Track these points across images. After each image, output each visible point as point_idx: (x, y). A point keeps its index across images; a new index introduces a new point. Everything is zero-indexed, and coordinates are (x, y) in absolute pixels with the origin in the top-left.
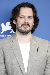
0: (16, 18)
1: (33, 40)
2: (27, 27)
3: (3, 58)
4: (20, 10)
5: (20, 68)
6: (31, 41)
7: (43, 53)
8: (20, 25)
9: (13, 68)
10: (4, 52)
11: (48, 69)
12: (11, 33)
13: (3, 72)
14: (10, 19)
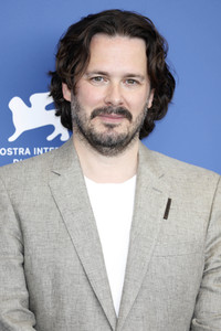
0: (72, 78)
1: (145, 168)
2: (116, 122)
3: (15, 246)
4: (92, 45)
5: (89, 288)
6: (138, 171)
7: (188, 225)
8: (89, 112)
9: (62, 287)
10: (22, 218)
11: (212, 291)
12: (50, 138)
13: (17, 304)
14: (51, 73)
